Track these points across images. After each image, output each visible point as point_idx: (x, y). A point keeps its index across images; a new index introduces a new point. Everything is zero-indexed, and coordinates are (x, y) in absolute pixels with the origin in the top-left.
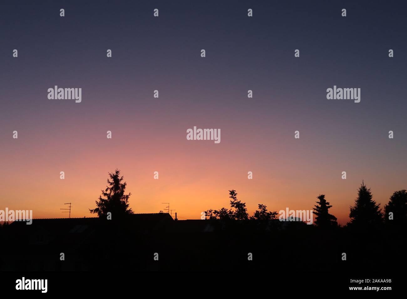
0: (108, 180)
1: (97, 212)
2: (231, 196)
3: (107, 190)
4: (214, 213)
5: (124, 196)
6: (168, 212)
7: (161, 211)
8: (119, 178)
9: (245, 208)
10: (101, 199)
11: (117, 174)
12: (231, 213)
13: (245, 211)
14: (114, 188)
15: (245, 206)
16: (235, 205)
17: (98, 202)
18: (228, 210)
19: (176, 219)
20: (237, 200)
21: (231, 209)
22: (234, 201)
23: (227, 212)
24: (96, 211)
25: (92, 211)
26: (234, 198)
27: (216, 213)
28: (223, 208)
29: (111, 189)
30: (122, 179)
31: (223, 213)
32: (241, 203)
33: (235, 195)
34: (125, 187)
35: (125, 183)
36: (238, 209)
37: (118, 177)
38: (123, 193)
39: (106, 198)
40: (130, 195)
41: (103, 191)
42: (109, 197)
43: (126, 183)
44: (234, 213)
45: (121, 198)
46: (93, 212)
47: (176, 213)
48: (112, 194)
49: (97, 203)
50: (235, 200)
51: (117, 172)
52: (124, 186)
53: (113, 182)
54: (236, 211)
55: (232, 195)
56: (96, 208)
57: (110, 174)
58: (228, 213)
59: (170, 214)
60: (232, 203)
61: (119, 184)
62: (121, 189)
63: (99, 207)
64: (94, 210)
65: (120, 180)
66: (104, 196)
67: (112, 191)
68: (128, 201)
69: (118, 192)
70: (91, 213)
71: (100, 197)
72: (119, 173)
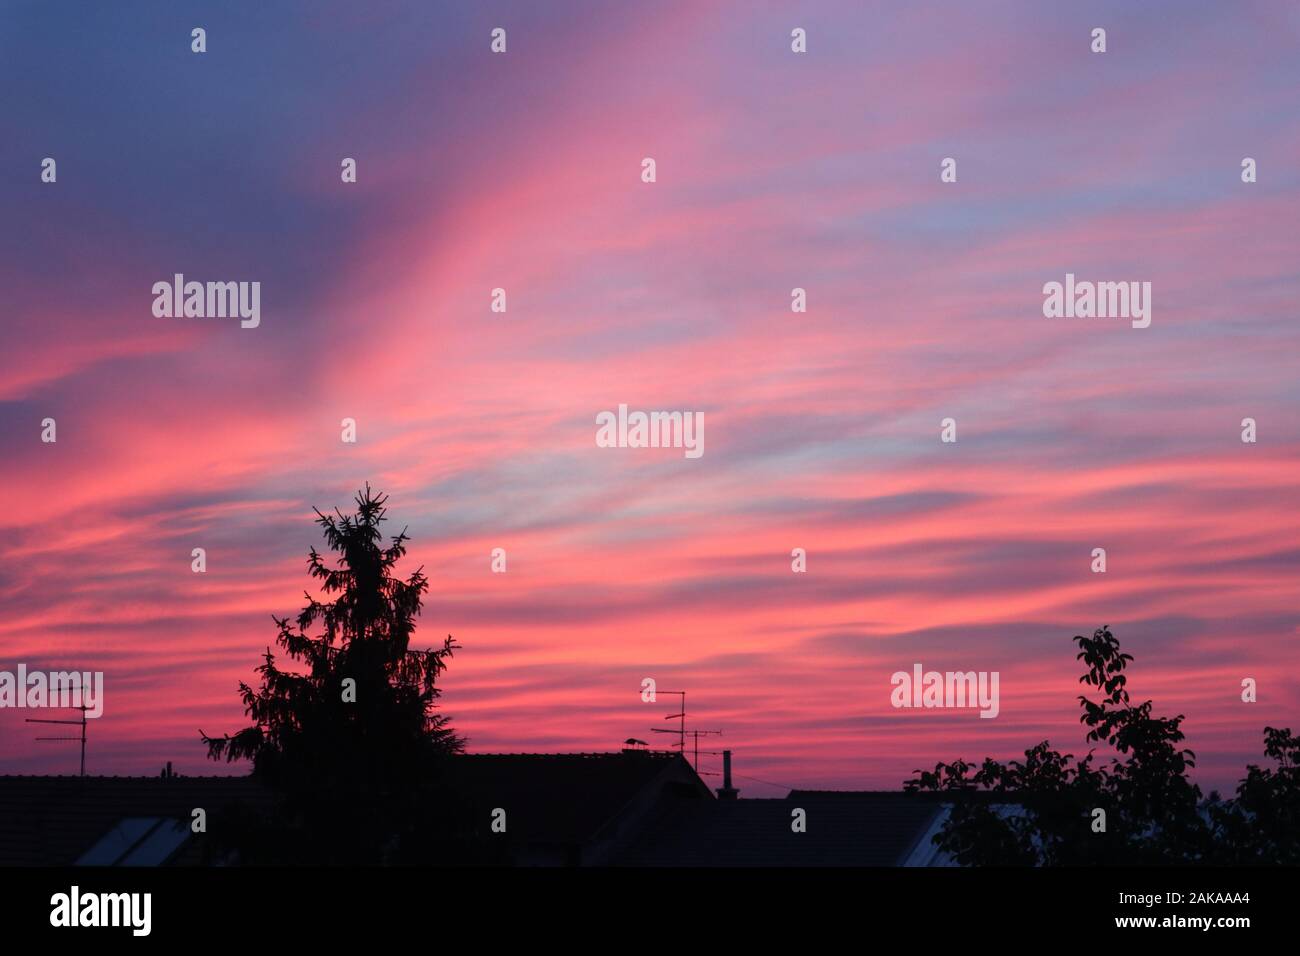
0: (314, 556)
1: (248, 755)
2: (1089, 668)
3: (305, 619)
4: (985, 778)
5: (415, 654)
6: (677, 749)
7: (631, 741)
8: (384, 544)
9: (1179, 747)
10: (270, 671)
11: (367, 516)
12: (1087, 778)
13: (1182, 770)
14: (350, 604)
15: (1178, 736)
16: (1114, 730)
17: (257, 691)
18: (1073, 764)
19: (728, 791)
20: (1127, 698)
21: (1090, 758)
22: (1108, 705)
23: (1065, 774)
24: (241, 746)
25: (216, 745)
26: (1108, 686)
27: (997, 781)
28: (1039, 748)
29: (335, 614)
30: (396, 552)
32: (1152, 715)
33: (1116, 666)
34: (417, 601)
35: (416, 576)
36: (1136, 754)
37: (375, 541)
38: (407, 640)
39: (300, 667)
40: (447, 651)
41: (283, 624)
42: (319, 664)
43: (425, 573)
44: (1111, 780)
45: (393, 665)
46: (224, 756)
47: (727, 754)
48: (338, 642)
49: (249, 696)
50: (1116, 697)
51: (369, 508)
52: (409, 596)
53: (346, 567)
54: (1121, 768)
55: (1098, 662)
56: (241, 729)
57: (325, 521)
58: (1072, 777)
59: (689, 758)
60: (1093, 713)
61: (384, 582)
62: (392, 612)
63: (259, 725)
64: (228, 738)
65: (388, 558)
66: (290, 654)
67: (341, 624)
68: (435, 690)
69: (376, 631)
70: (212, 757)
71: (265, 663)
72: (381, 511)
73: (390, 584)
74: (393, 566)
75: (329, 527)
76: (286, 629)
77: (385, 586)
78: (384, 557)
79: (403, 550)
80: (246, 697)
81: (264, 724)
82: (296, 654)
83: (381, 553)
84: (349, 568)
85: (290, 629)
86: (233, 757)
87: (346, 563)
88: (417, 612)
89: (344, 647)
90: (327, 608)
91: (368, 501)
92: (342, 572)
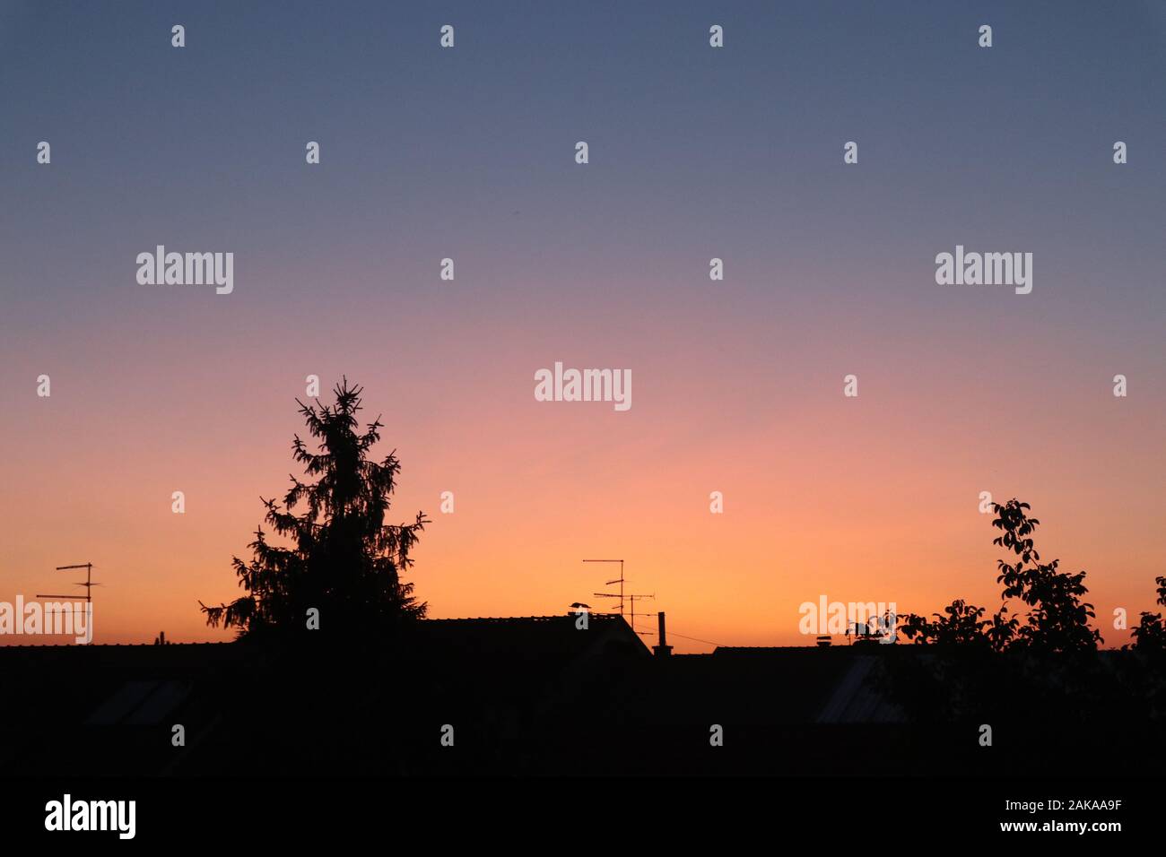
0: (298, 443)
1: (243, 621)
2: (1002, 532)
3: (291, 499)
4: (908, 630)
5: (390, 529)
7: (576, 605)
8: (360, 431)
9: (1082, 599)
10: (261, 547)
11: (345, 406)
12: (1002, 628)
13: (1085, 620)
14: (331, 485)
15: (1082, 590)
16: (1027, 588)
17: (248, 565)
18: (988, 615)
19: (663, 648)
20: (1037, 557)
21: (1004, 610)
22: (1020, 566)
23: (981, 625)
24: (236, 614)
25: (214, 613)
26: (1019, 548)
27: (919, 633)
28: (958, 604)
29: (317, 493)
30: (371, 437)
31: (961, 632)
32: (1058, 571)
33: (1026, 529)
34: (390, 481)
35: (390, 459)
36: (1044, 606)
37: (352, 428)
38: (382, 516)
39: (287, 542)
40: (419, 525)
41: (270, 505)
42: (305, 539)
43: (398, 456)
44: (1022, 631)
45: (372, 540)
46: (221, 622)
47: (661, 616)
48: (322, 519)
49: (242, 569)
50: (1026, 558)
51: (346, 399)
52: (383, 476)
53: (326, 452)
54: (1031, 620)
55: (1010, 527)
56: (235, 598)
57: (307, 411)
58: (986, 628)
59: (627, 618)
60: (1010, 574)
61: (360, 465)
62: (368, 491)
63: (252, 594)
64: (225, 608)
65: (363, 443)
66: (277, 531)
67: (323, 503)
68: (408, 561)
69: (355, 509)
70: (210, 625)
71: (257, 540)
72: (357, 401)
73: (366, 466)
74: (367, 450)
75: (310, 416)
76: (274, 509)
77: (361, 468)
78: (360, 442)
79: (377, 435)
80: (239, 570)
81: (257, 594)
82: (283, 531)
83: (358, 439)
84: (329, 453)
85: (276, 508)
86: (229, 624)
87: (326, 448)
88: (391, 491)
89: (326, 524)
90: (311, 489)
91: (345, 392)
92: (323, 456)
